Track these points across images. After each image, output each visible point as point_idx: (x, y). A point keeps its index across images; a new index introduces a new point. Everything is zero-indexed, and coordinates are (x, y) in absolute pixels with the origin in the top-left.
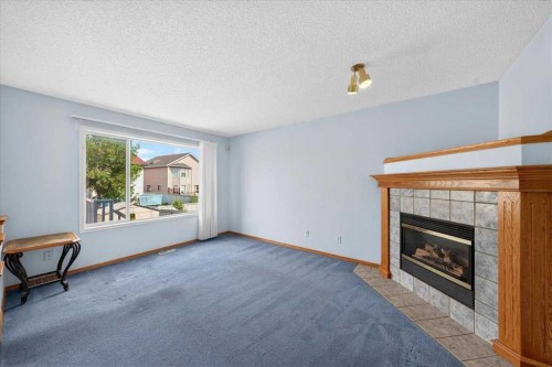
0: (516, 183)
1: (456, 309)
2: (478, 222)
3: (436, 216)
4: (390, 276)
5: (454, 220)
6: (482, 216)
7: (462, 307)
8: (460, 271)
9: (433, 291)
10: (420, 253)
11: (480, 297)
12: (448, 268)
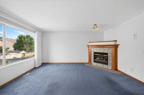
0: (114, 47)
1: (105, 66)
2: (108, 52)
3: (101, 52)
4: (91, 64)
5: (104, 52)
6: (109, 51)
7: (106, 65)
8: (105, 60)
9: (101, 64)
10: (97, 59)
11: (109, 63)
12: (103, 60)
